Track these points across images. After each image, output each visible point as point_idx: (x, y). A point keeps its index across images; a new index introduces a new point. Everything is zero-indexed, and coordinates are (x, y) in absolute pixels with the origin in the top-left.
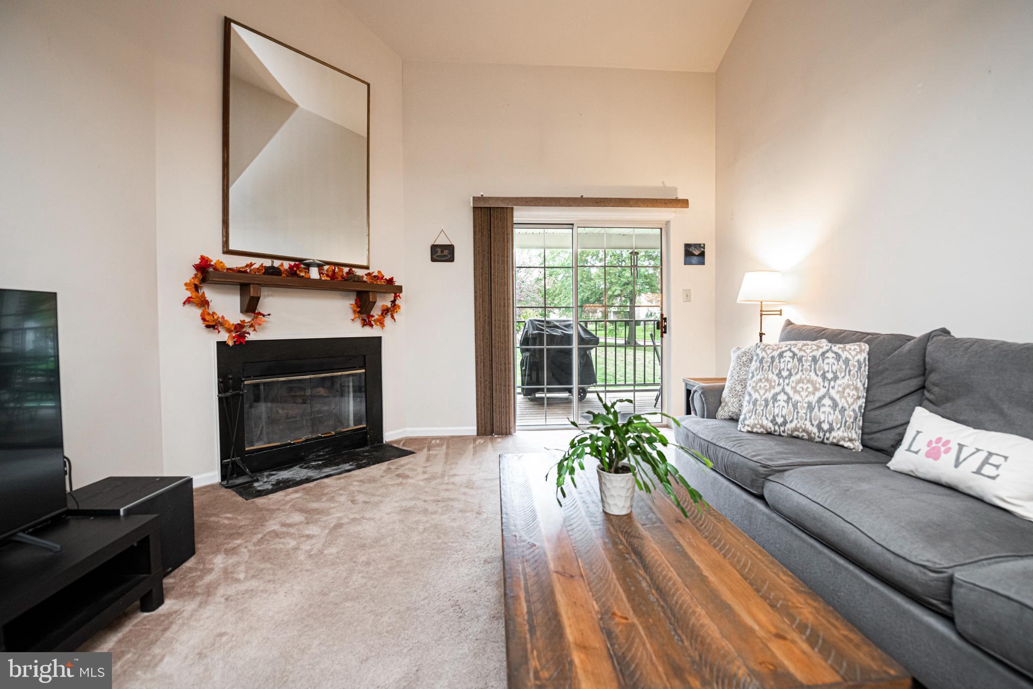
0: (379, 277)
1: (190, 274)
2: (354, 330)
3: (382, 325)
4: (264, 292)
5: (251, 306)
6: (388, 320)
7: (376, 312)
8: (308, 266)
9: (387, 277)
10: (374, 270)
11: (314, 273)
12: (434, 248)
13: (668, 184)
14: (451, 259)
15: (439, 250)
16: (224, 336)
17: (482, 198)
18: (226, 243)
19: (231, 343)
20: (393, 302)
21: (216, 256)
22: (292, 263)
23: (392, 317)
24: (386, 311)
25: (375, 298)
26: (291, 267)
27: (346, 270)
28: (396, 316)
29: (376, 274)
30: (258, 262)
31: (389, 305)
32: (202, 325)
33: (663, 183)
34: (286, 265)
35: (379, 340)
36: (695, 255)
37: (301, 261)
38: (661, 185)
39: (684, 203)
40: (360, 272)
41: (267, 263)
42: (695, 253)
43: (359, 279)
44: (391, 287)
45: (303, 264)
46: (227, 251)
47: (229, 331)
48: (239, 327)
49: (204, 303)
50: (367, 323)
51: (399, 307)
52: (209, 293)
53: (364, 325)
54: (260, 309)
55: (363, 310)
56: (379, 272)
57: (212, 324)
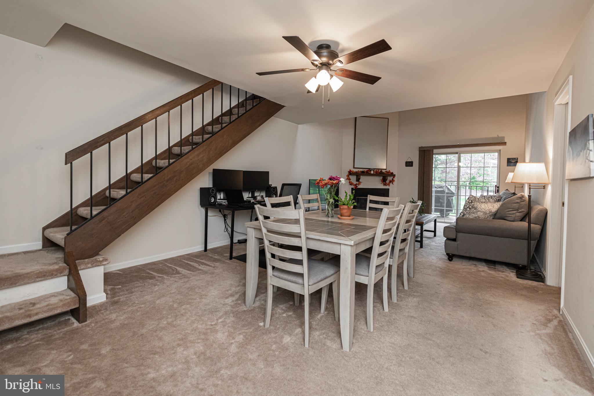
0: (389, 172)
1: (347, 173)
2: (381, 186)
3: (389, 186)
4: (361, 177)
5: (358, 180)
6: (391, 184)
7: (388, 182)
8: (371, 170)
9: (391, 172)
10: (388, 170)
11: (372, 172)
12: (407, 163)
13: (500, 136)
14: (412, 166)
15: (408, 163)
16: (353, 187)
17: (422, 147)
18: (354, 166)
19: (354, 188)
20: (393, 179)
21: (352, 169)
22: (367, 170)
23: (392, 183)
24: (390, 182)
25: (387, 178)
26: (367, 171)
27: (380, 170)
28: (393, 183)
29: (388, 171)
30: (360, 170)
31: (391, 180)
32: (349, 184)
33: (498, 135)
34: (366, 170)
35: (388, 189)
36: (512, 163)
37: (369, 169)
38: (497, 136)
39: (505, 144)
40: (384, 171)
41: (362, 170)
42: (512, 162)
43: (383, 173)
44: (392, 175)
45: (370, 170)
46: (354, 168)
47: (354, 185)
48: (356, 184)
49: (350, 179)
50: (385, 185)
51: (394, 180)
52: (351, 177)
53: (384, 185)
54: (360, 181)
55: (384, 180)
56: (389, 171)
57: (351, 184)
